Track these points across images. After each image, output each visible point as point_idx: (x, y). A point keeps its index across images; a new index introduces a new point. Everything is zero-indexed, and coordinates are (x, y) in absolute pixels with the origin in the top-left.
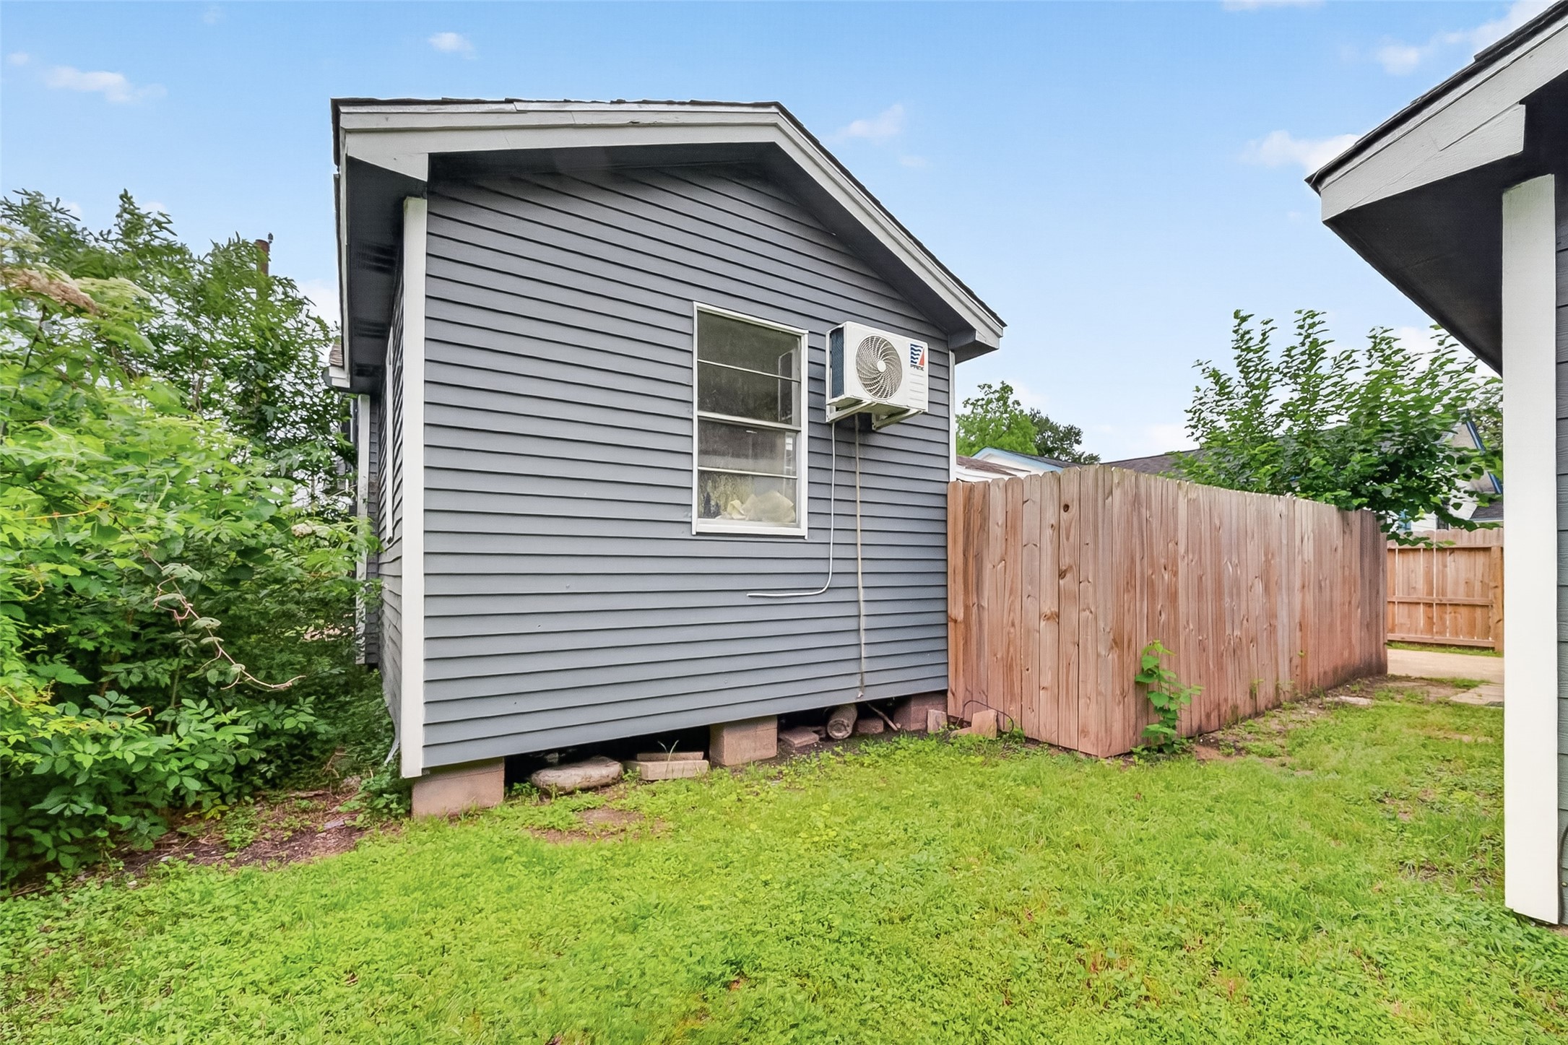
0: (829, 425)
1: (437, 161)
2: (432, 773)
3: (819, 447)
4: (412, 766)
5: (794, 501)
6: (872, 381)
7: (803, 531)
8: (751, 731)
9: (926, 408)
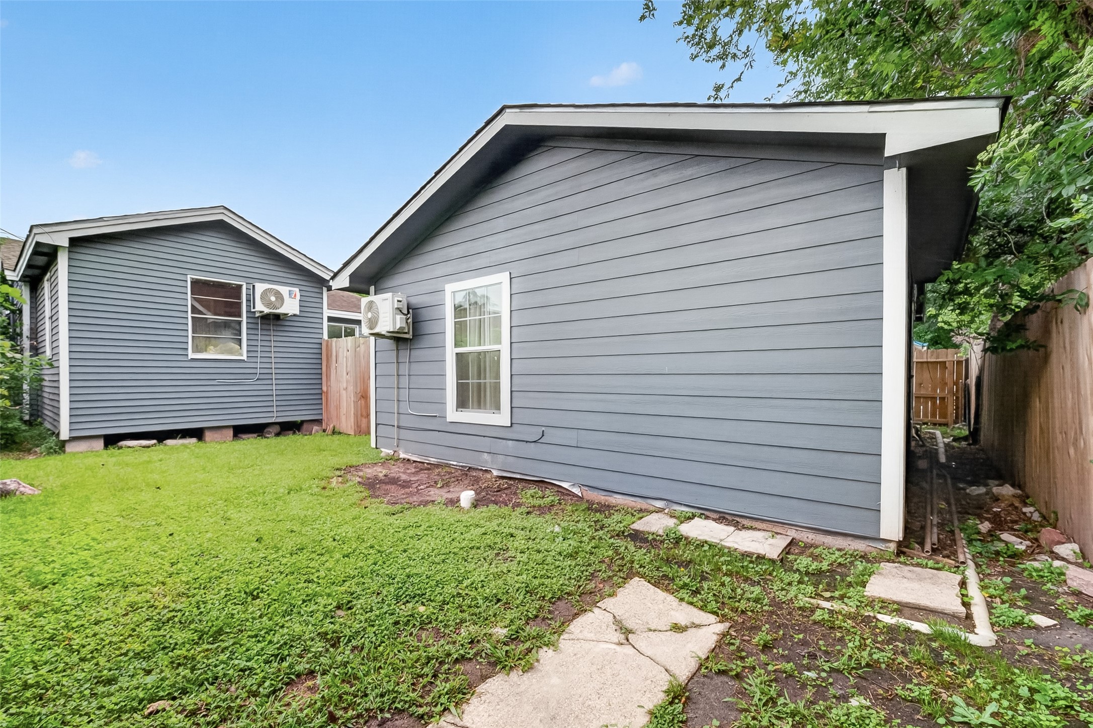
0: (258, 317)
1: (72, 240)
2: (73, 439)
3: (251, 326)
4: (64, 435)
5: (240, 346)
6: (269, 304)
7: (244, 357)
8: (219, 432)
9: (298, 313)
